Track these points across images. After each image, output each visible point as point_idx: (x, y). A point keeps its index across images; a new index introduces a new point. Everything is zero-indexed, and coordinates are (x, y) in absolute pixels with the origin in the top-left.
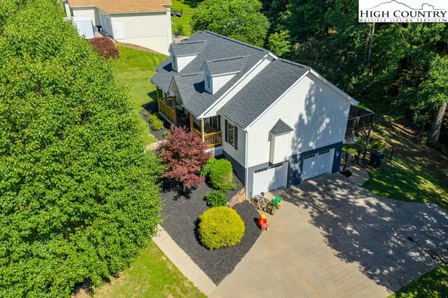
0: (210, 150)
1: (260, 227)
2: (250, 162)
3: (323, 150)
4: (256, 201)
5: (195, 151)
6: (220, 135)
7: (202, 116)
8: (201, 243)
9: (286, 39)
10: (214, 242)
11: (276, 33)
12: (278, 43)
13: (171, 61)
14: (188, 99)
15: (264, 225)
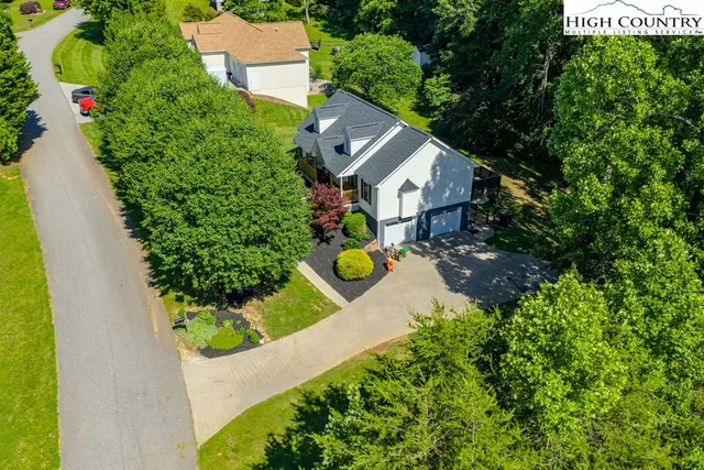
0: (348, 205)
1: (387, 269)
2: (381, 216)
3: (451, 208)
4: (386, 250)
5: (336, 204)
6: (357, 192)
7: (341, 175)
8: (338, 276)
9: (446, 85)
10: (348, 274)
11: (435, 77)
12: (436, 90)
13: (313, 121)
14: (329, 159)
15: (390, 267)
